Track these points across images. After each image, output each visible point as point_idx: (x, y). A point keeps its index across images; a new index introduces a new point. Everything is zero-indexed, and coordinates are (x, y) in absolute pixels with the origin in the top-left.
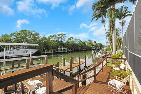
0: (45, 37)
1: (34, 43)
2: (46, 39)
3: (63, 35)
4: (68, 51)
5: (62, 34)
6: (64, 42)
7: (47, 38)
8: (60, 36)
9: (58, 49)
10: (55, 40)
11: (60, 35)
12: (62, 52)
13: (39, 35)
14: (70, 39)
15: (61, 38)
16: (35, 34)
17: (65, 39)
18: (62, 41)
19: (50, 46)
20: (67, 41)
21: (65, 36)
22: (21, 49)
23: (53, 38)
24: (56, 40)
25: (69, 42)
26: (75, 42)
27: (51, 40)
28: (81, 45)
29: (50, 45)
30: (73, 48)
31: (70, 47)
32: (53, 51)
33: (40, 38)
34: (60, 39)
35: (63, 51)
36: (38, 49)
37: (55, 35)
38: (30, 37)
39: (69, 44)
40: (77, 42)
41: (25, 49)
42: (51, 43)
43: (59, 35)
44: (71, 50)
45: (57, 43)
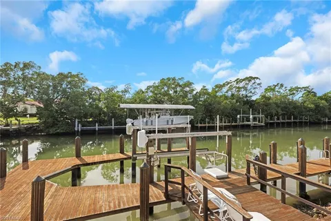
0: (206, 89)
1: (183, 104)
2: (208, 94)
3: (250, 79)
4: (267, 124)
5: (247, 78)
6: (254, 98)
7: (210, 91)
8: (241, 85)
9: (238, 116)
10: (229, 94)
11: (244, 80)
12: (248, 126)
13: (193, 85)
14: (274, 90)
15: (246, 89)
16: (185, 84)
17: (257, 90)
18: (247, 96)
19: (218, 110)
20: (264, 97)
21: (258, 81)
22: (162, 115)
23: (225, 89)
24: (233, 95)
25: (269, 98)
26: (290, 97)
27: (219, 94)
28: (317, 106)
29: (217, 106)
30: (283, 115)
31: (274, 112)
32: (225, 123)
33: (195, 92)
34: (243, 92)
35: (251, 123)
36: (192, 117)
37: (228, 83)
38: (176, 92)
39: (270, 104)
40: (298, 97)
41: (168, 117)
42: (219, 103)
43: (238, 81)
44: (276, 121)
45: (235, 101)
